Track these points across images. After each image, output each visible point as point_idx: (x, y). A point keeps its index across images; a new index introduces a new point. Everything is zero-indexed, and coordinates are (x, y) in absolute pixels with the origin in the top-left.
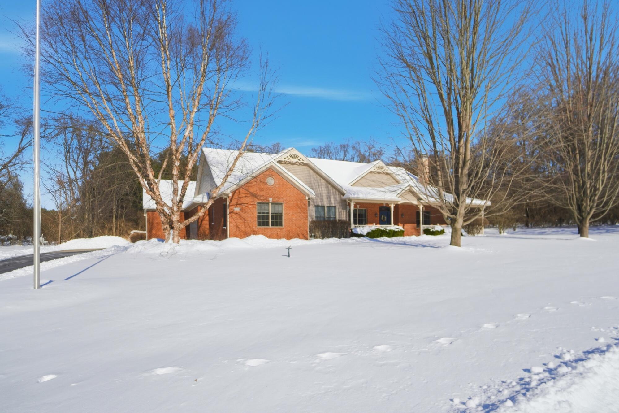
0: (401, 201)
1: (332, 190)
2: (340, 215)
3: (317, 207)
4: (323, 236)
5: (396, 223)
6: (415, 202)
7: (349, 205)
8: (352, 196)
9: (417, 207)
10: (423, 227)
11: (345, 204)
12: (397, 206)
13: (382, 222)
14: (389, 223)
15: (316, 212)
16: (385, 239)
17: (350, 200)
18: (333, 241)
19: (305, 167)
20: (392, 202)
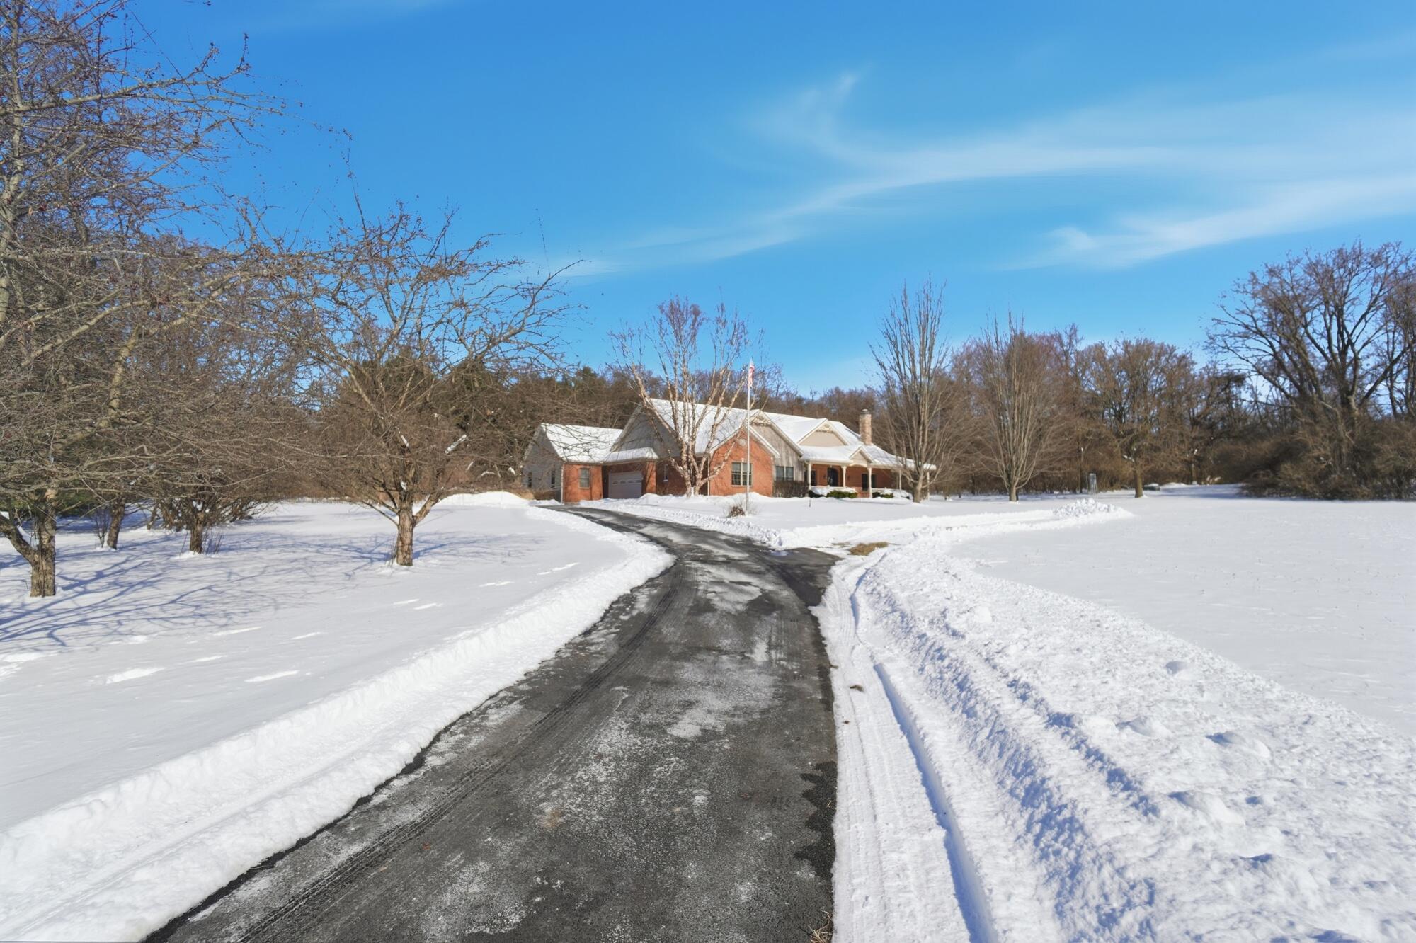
0: (852, 463)
1: (790, 451)
2: (798, 476)
3: (777, 467)
4: (786, 496)
5: (848, 485)
6: (865, 465)
7: (806, 466)
8: (811, 458)
9: (866, 470)
10: (871, 490)
11: (803, 465)
12: (849, 468)
13: (834, 484)
14: (842, 486)
15: (777, 472)
16: (848, 499)
17: (808, 461)
18: (795, 499)
19: (769, 429)
20: (844, 464)
